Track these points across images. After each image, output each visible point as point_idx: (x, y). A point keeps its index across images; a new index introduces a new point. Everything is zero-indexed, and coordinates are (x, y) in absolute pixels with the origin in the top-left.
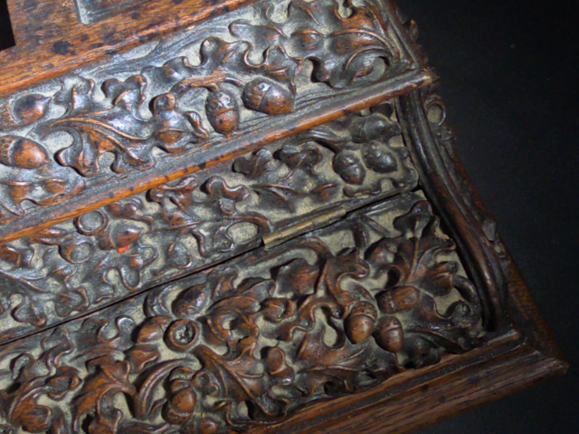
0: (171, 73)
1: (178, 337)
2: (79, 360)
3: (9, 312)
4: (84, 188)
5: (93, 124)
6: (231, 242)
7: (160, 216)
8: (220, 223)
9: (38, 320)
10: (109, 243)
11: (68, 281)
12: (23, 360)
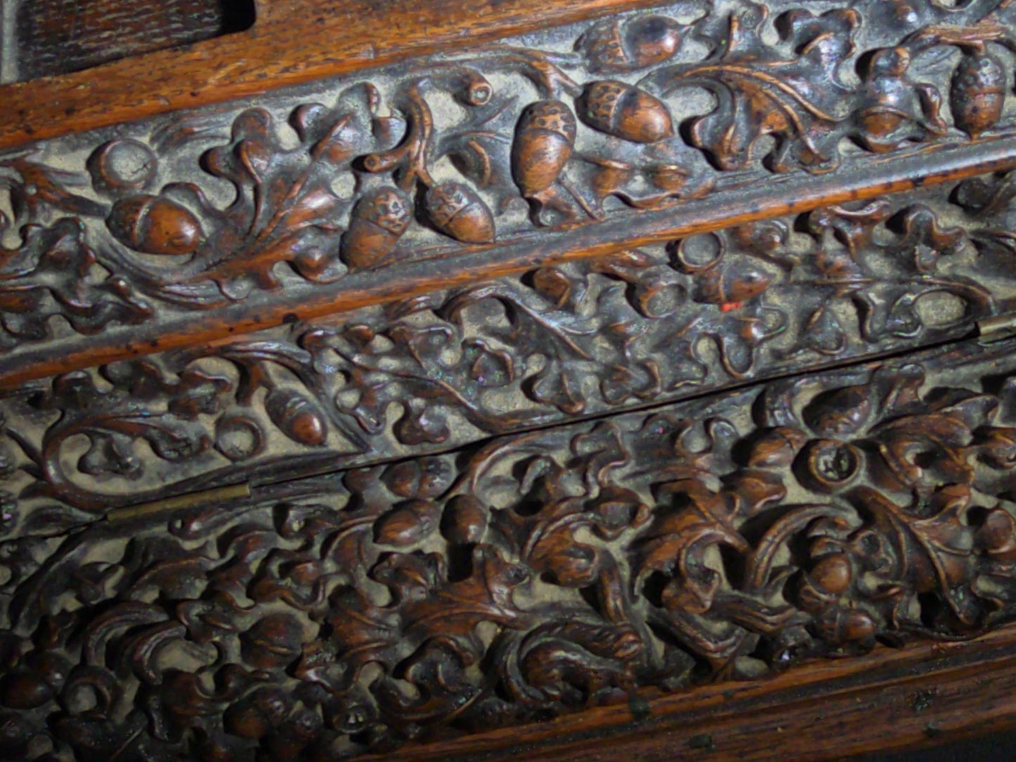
0: (906, 13)
1: (822, 467)
2: (639, 479)
3: (518, 383)
4: (713, 190)
5: (763, 81)
6: (917, 323)
7: (810, 259)
8: (906, 287)
9: (572, 404)
10: (717, 291)
11: (631, 347)
12: (539, 467)
